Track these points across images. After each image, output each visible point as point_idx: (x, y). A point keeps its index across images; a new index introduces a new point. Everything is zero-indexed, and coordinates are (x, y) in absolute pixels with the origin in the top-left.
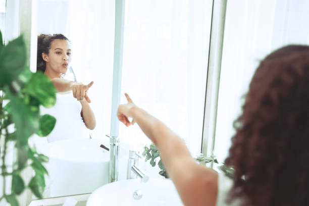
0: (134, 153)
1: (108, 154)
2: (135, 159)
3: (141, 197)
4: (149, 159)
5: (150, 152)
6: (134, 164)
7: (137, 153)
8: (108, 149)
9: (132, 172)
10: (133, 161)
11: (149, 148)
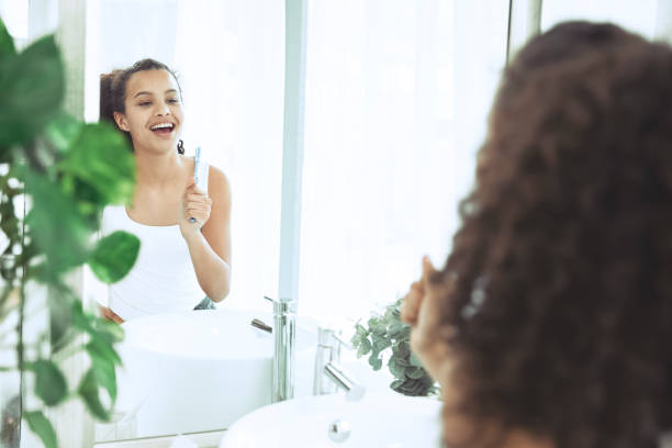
0: (330, 334)
1: (269, 340)
2: (331, 348)
3: (346, 435)
4: (365, 353)
5: (369, 338)
6: (331, 359)
7: (337, 335)
8: (269, 330)
9: (326, 379)
10: (327, 352)
11: (367, 328)
